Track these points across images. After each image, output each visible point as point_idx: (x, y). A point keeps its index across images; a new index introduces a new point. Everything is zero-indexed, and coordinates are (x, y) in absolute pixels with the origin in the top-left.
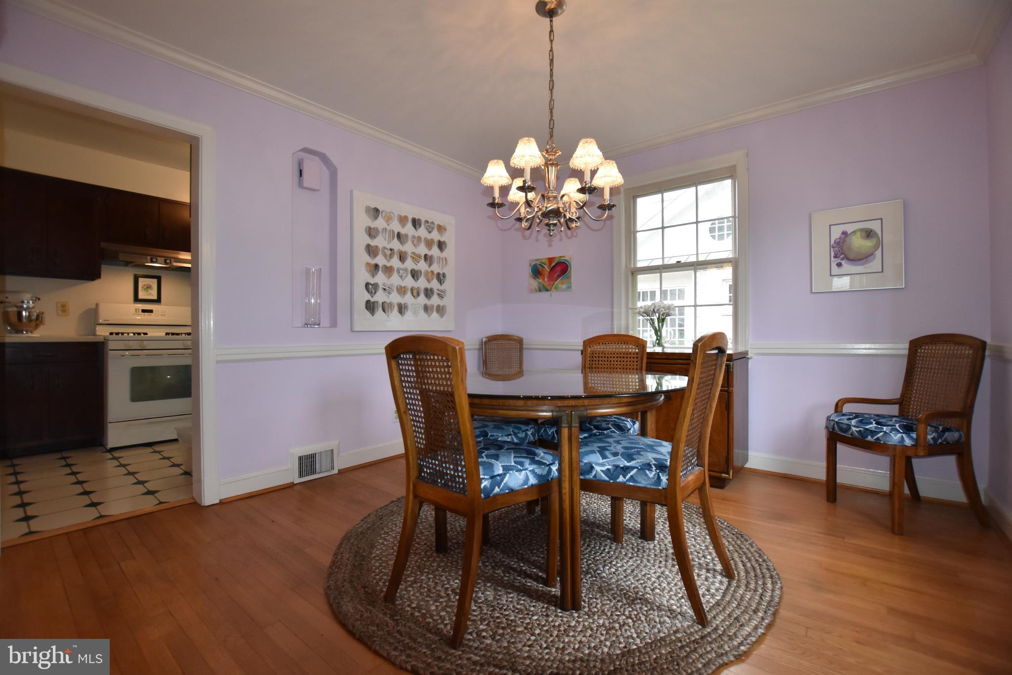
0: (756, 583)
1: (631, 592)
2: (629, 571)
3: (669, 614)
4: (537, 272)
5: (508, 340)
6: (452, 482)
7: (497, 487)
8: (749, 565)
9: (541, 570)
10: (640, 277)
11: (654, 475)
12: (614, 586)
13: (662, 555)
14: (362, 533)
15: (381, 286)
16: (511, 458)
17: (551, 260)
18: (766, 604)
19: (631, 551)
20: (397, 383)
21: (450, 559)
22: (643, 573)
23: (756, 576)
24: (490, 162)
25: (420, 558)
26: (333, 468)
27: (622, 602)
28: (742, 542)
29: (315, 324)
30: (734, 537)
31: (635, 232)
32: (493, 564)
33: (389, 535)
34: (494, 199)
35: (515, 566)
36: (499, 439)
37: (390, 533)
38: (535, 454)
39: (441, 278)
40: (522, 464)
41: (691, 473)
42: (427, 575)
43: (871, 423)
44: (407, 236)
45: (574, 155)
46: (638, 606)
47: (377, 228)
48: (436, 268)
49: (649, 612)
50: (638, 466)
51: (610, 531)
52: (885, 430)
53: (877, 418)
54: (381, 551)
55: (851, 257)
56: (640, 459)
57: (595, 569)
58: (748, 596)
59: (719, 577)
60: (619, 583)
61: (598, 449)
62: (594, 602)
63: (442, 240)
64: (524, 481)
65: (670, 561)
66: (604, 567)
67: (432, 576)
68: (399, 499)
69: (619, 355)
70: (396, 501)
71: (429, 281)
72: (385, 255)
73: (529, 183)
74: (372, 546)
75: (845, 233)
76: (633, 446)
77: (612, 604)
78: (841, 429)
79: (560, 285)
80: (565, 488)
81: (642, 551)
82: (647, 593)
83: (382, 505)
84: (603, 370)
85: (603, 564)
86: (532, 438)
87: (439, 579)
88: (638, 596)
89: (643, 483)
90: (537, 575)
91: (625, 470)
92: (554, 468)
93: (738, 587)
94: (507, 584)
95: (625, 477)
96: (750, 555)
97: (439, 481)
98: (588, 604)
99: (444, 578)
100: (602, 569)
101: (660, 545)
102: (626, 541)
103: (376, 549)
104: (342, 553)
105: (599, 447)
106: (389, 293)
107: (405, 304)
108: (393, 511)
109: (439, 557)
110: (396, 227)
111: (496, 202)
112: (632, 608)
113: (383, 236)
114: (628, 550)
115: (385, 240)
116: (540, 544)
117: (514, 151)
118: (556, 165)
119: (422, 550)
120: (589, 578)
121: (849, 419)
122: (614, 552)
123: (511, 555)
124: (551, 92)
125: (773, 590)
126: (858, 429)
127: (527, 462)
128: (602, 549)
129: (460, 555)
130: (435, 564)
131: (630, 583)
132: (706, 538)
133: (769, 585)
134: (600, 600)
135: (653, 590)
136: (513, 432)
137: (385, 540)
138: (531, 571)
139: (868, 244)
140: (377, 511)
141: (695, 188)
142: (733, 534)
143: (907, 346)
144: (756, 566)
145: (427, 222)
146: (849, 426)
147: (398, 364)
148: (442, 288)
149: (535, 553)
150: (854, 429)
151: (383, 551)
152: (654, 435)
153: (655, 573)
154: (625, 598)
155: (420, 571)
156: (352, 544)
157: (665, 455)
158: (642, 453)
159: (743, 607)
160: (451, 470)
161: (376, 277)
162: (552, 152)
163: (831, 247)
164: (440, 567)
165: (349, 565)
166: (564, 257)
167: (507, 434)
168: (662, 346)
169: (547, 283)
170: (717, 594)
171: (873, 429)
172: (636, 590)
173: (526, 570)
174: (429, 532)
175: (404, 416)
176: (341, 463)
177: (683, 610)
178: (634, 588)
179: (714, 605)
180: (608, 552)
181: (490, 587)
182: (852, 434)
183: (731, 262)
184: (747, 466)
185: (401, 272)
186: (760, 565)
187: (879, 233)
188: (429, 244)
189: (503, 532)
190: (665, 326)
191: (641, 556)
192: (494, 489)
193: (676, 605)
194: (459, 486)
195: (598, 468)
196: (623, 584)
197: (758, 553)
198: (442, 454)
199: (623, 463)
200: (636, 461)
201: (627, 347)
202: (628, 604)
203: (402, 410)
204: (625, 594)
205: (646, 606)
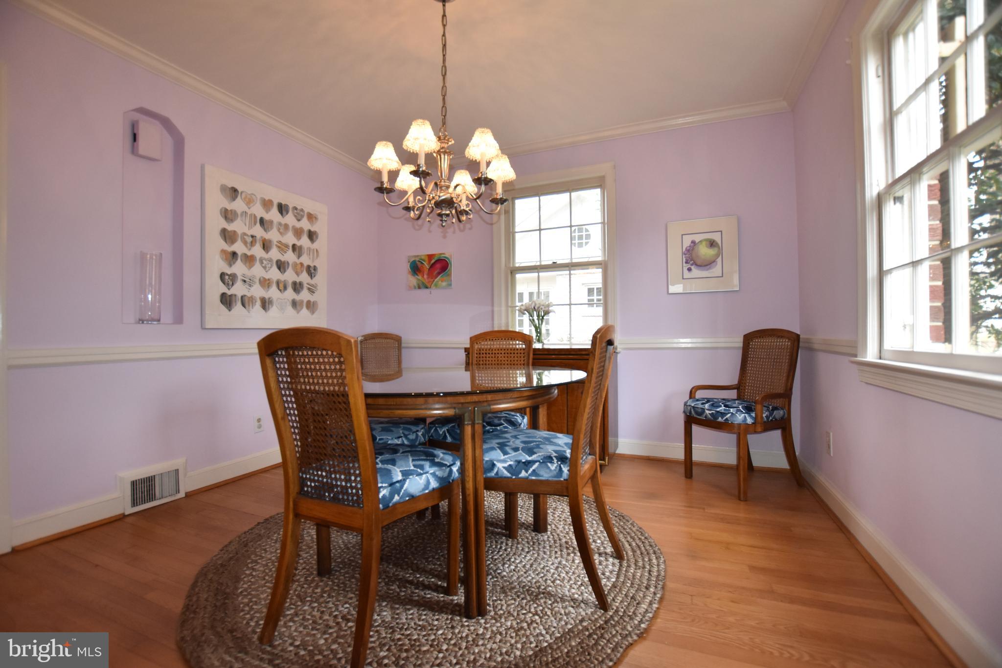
0: (643, 560)
1: (533, 588)
2: (528, 566)
3: (572, 603)
4: (415, 268)
5: (385, 338)
6: (343, 494)
7: (396, 496)
8: (634, 544)
9: (440, 579)
10: (519, 276)
11: (556, 467)
12: (516, 584)
13: (557, 545)
14: (222, 565)
15: (240, 277)
16: (409, 461)
17: (430, 257)
18: (655, 579)
19: (527, 545)
20: (273, 385)
21: (336, 581)
22: (542, 566)
23: (642, 554)
24: (379, 143)
25: (299, 585)
26: (178, 491)
27: (526, 599)
28: (624, 523)
29: (153, 320)
30: (617, 519)
31: (514, 233)
32: (387, 580)
33: (258, 563)
34: (382, 183)
35: (411, 578)
36: (389, 442)
37: (259, 561)
38: (434, 456)
39: (311, 271)
40: (422, 467)
41: (586, 463)
42: (310, 604)
43: (721, 406)
44: (271, 222)
45: (470, 144)
46: (542, 601)
47: (235, 211)
48: (306, 260)
49: (554, 606)
50: (539, 459)
51: (504, 528)
52: (732, 411)
53: (724, 402)
54: (249, 584)
55: (699, 263)
56: (541, 452)
57: (495, 568)
58: (638, 574)
59: (611, 560)
60: (520, 580)
61: (498, 446)
62: (499, 604)
63: (312, 230)
64: (425, 485)
65: (565, 550)
66: (503, 565)
67: (316, 605)
68: (267, 520)
69: (506, 351)
70: (263, 523)
71: (298, 274)
72: (245, 243)
73: (424, 168)
74: (237, 579)
75: (693, 242)
76: (531, 439)
77: (517, 603)
78: (697, 413)
79: (440, 282)
80: (469, 489)
81: (537, 544)
82: (549, 586)
83: (246, 529)
84: (491, 366)
85: (502, 563)
86: (422, 439)
87: (325, 607)
88: (541, 590)
89: (545, 475)
90: (437, 585)
91: (528, 464)
92: (455, 469)
93: (629, 566)
94: (404, 599)
95: (527, 472)
96: (633, 535)
97: (327, 494)
98: (493, 607)
99: (331, 605)
100: (502, 568)
101: (553, 535)
102: (521, 536)
103: (242, 583)
104: (198, 593)
105: (498, 444)
106: (250, 286)
107: (269, 298)
108: (260, 535)
109: (322, 581)
110: (258, 211)
111: (385, 186)
112: (537, 604)
113: (242, 220)
114: (524, 545)
115: (246, 225)
116: (434, 550)
117: (407, 133)
118: (449, 154)
119: (302, 576)
120: (491, 579)
121: (703, 404)
122: (511, 548)
123: (405, 567)
124: (444, 79)
125: (658, 565)
126: (710, 412)
127: (427, 465)
128: (499, 547)
129: (347, 575)
130: (319, 590)
131: (530, 578)
132: (593, 524)
133: (654, 561)
134: (504, 601)
135: (553, 582)
136: (403, 433)
137: (254, 569)
138: (429, 582)
139: (711, 252)
140: (239, 537)
141: (569, 194)
142: (616, 517)
143: (741, 339)
144: (640, 544)
145: (295, 208)
146: (703, 410)
147: (275, 363)
148: (312, 282)
149: (430, 561)
150: (707, 412)
151: (253, 584)
152: (546, 428)
153: (553, 564)
154: (529, 595)
155: (301, 601)
156: (211, 580)
157: (562, 447)
158: (541, 446)
159: (636, 585)
160: (341, 480)
161: (233, 266)
162: (444, 139)
163: (683, 254)
164: (325, 592)
165: (208, 607)
166: (444, 254)
167: (397, 436)
168: (542, 342)
169: (427, 281)
170: (612, 577)
171: (723, 411)
172: (537, 584)
173: (423, 580)
174: (307, 553)
175: (281, 422)
176: (187, 485)
177: (585, 597)
178: (536, 583)
179: (611, 587)
180: (506, 550)
181: (386, 606)
182: (706, 417)
183: (601, 264)
184: (617, 452)
185: (265, 262)
186: (643, 542)
187: (719, 243)
188: (298, 233)
189: (393, 542)
190: (544, 323)
191: (537, 549)
192: (393, 498)
193: (577, 594)
194: (352, 499)
195: (500, 465)
196: (525, 580)
197: (640, 532)
198: (331, 463)
199: (525, 457)
200: (538, 455)
201: (514, 343)
202: (532, 600)
203: (280, 416)
204: (528, 590)
205: (550, 600)
